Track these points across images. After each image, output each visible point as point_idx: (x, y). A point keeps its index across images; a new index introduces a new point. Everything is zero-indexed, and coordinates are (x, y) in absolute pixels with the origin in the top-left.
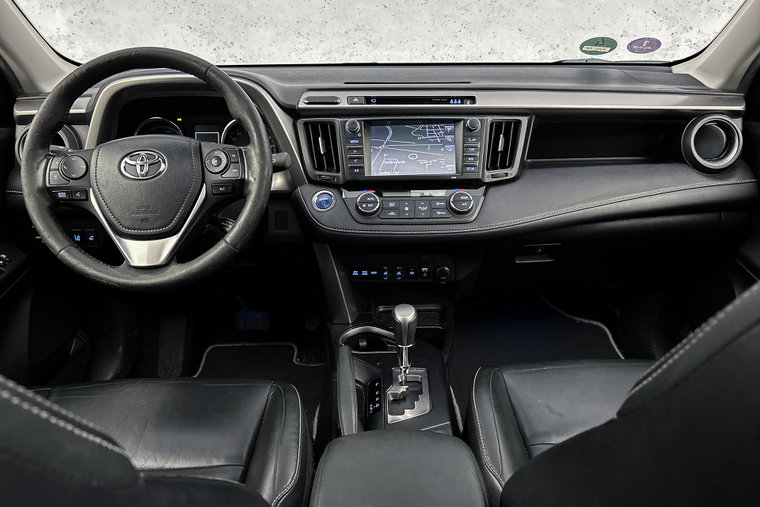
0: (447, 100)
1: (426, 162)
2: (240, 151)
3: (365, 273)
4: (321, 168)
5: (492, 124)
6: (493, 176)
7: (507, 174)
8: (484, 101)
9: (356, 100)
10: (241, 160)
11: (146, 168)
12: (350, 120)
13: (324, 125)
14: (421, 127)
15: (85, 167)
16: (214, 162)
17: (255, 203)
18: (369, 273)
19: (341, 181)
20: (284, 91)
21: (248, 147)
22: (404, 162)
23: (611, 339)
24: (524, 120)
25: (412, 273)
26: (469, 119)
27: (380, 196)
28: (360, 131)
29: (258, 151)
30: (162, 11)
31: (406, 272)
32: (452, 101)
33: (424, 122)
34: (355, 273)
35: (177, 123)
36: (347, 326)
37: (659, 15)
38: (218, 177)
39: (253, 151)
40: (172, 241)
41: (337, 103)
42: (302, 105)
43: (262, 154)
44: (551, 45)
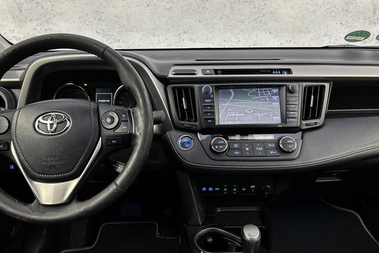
0: (271, 71)
1: (259, 114)
2: (129, 112)
3: (211, 189)
4: (183, 119)
5: (305, 88)
6: (307, 125)
7: (316, 123)
8: (297, 72)
9: (208, 72)
10: (129, 118)
11: (55, 126)
12: (205, 86)
13: (186, 89)
14: (254, 90)
15: (8, 125)
16: (109, 120)
17: (140, 153)
18: (214, 189)
19: (199, 128)
20: (158, 66)
21: (135, 109)
22: (242, 114)
23: (362, 222)
24: (327, 85)
25: (244, 189)
26: (290, 85)
27: (227, 139)
28: (212, 94)
29: (143, 112)
30: (83, 24)
31: (239, 189)
32: (274, 72)
33: (257, 87)
34: (204, 189)
35: (84, 87)
36: (198, 227)
37: (343, 25)
38: (111, 132)
39: (139, 113)
40: (74, 183)
41: (195, 74)
42: (171, 75)
43: (146, 115)
44: (287, 41)
